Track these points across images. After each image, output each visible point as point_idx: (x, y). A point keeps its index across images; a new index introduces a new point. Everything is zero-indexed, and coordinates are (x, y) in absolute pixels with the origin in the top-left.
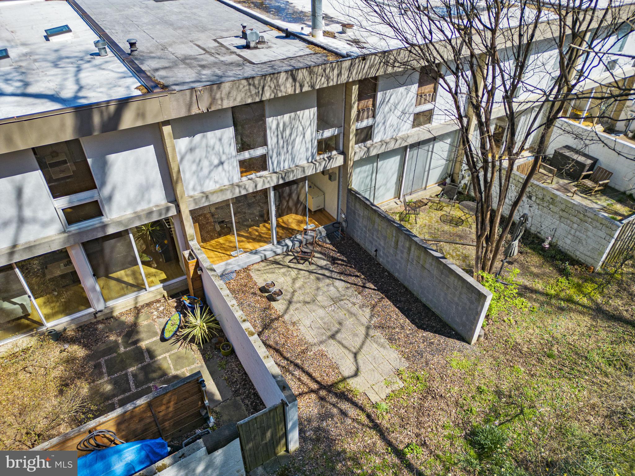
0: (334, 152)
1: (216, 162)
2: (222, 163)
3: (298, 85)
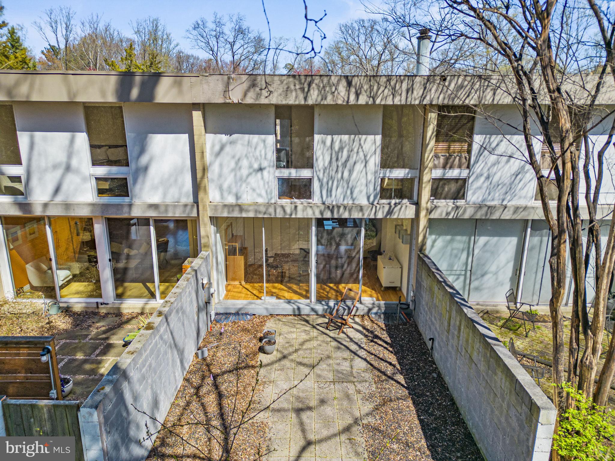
0: (405, 201)
1: (256, 166)
2: (261, 169)
3: (353, 90)
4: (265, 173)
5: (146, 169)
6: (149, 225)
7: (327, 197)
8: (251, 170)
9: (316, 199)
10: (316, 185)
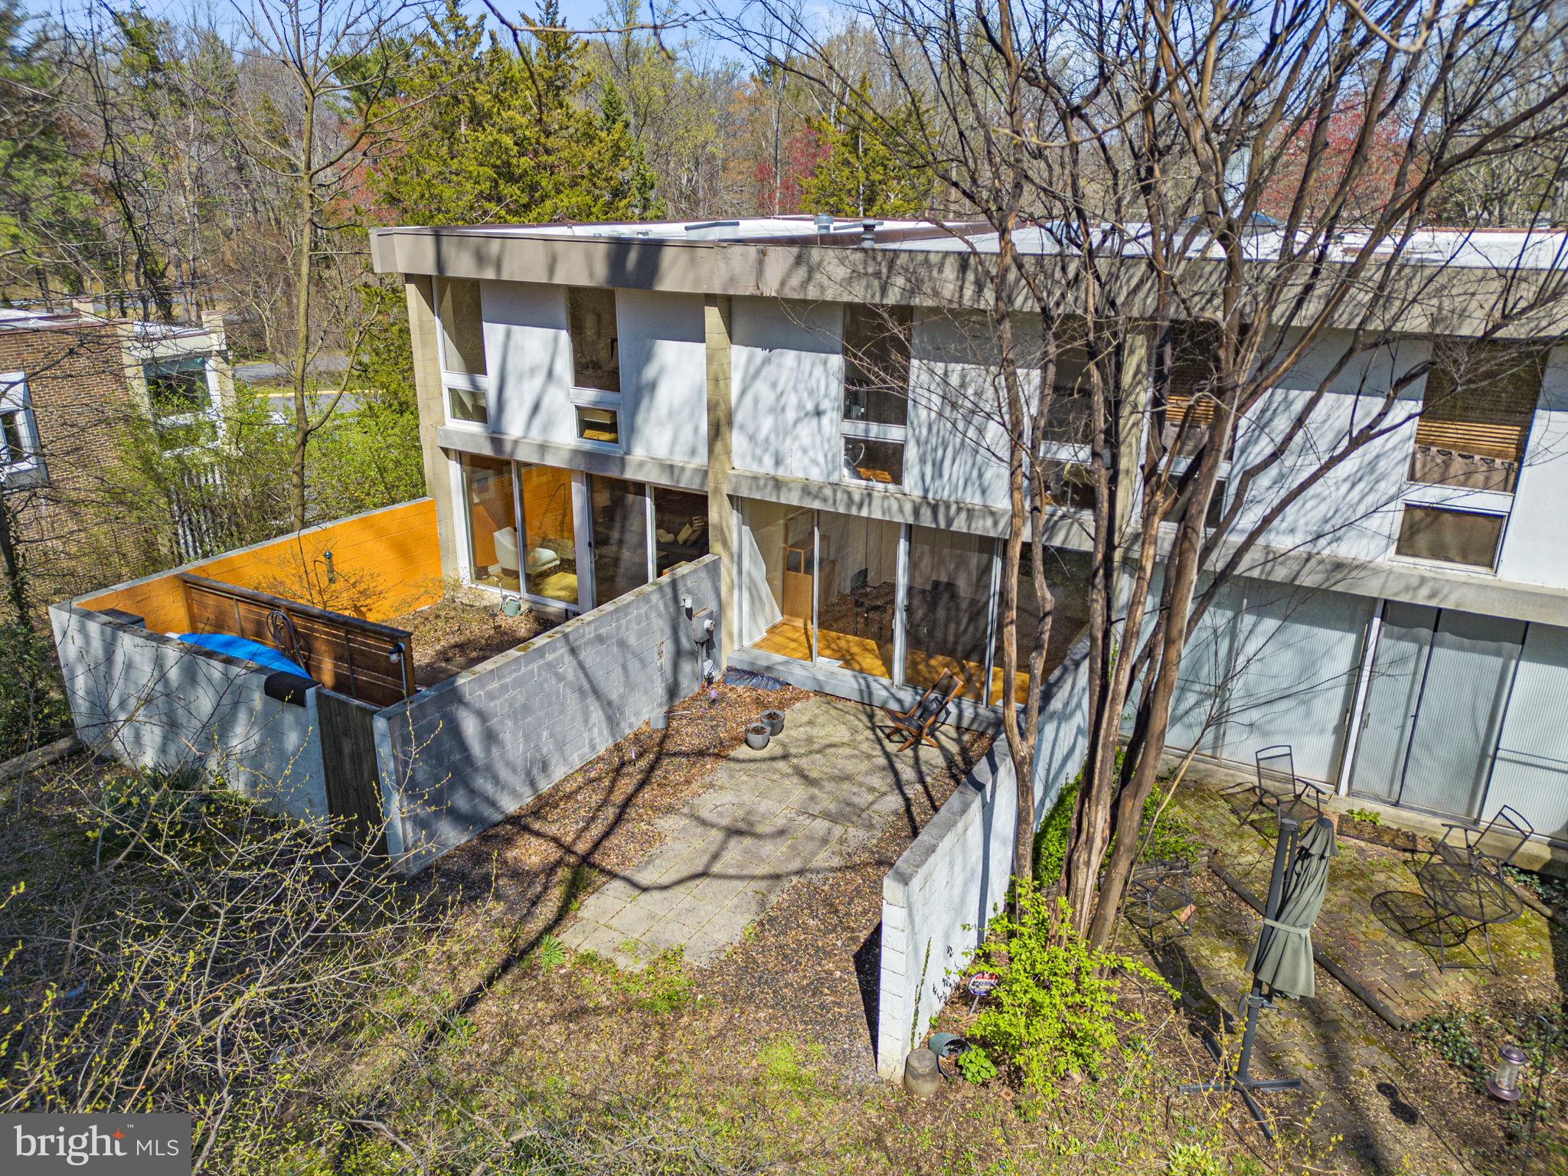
0: (1087, 513)
1: (810, 406)
2: (818, 413)
3: (970, 278)
4: (825, 420)
5: (653, 386)
6: (644, 495)
7: (933, 478)
8: (802, 414)
9: (911, 481)
10: (911, 454)
